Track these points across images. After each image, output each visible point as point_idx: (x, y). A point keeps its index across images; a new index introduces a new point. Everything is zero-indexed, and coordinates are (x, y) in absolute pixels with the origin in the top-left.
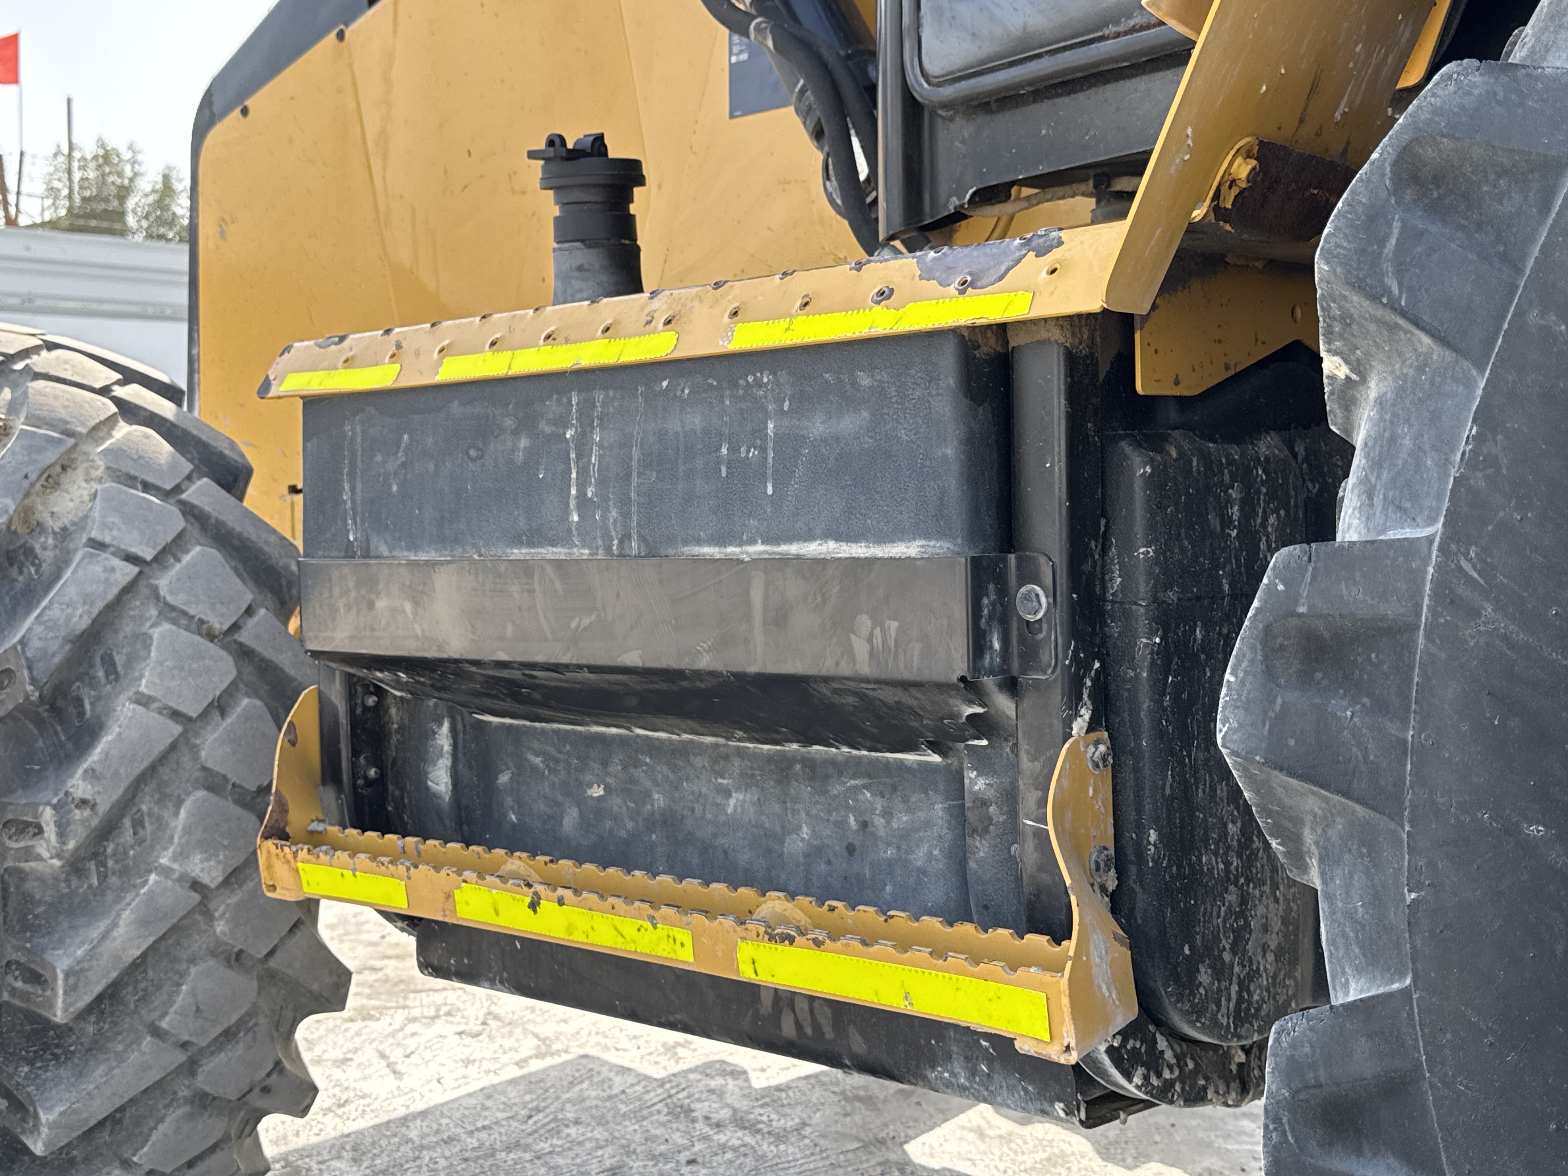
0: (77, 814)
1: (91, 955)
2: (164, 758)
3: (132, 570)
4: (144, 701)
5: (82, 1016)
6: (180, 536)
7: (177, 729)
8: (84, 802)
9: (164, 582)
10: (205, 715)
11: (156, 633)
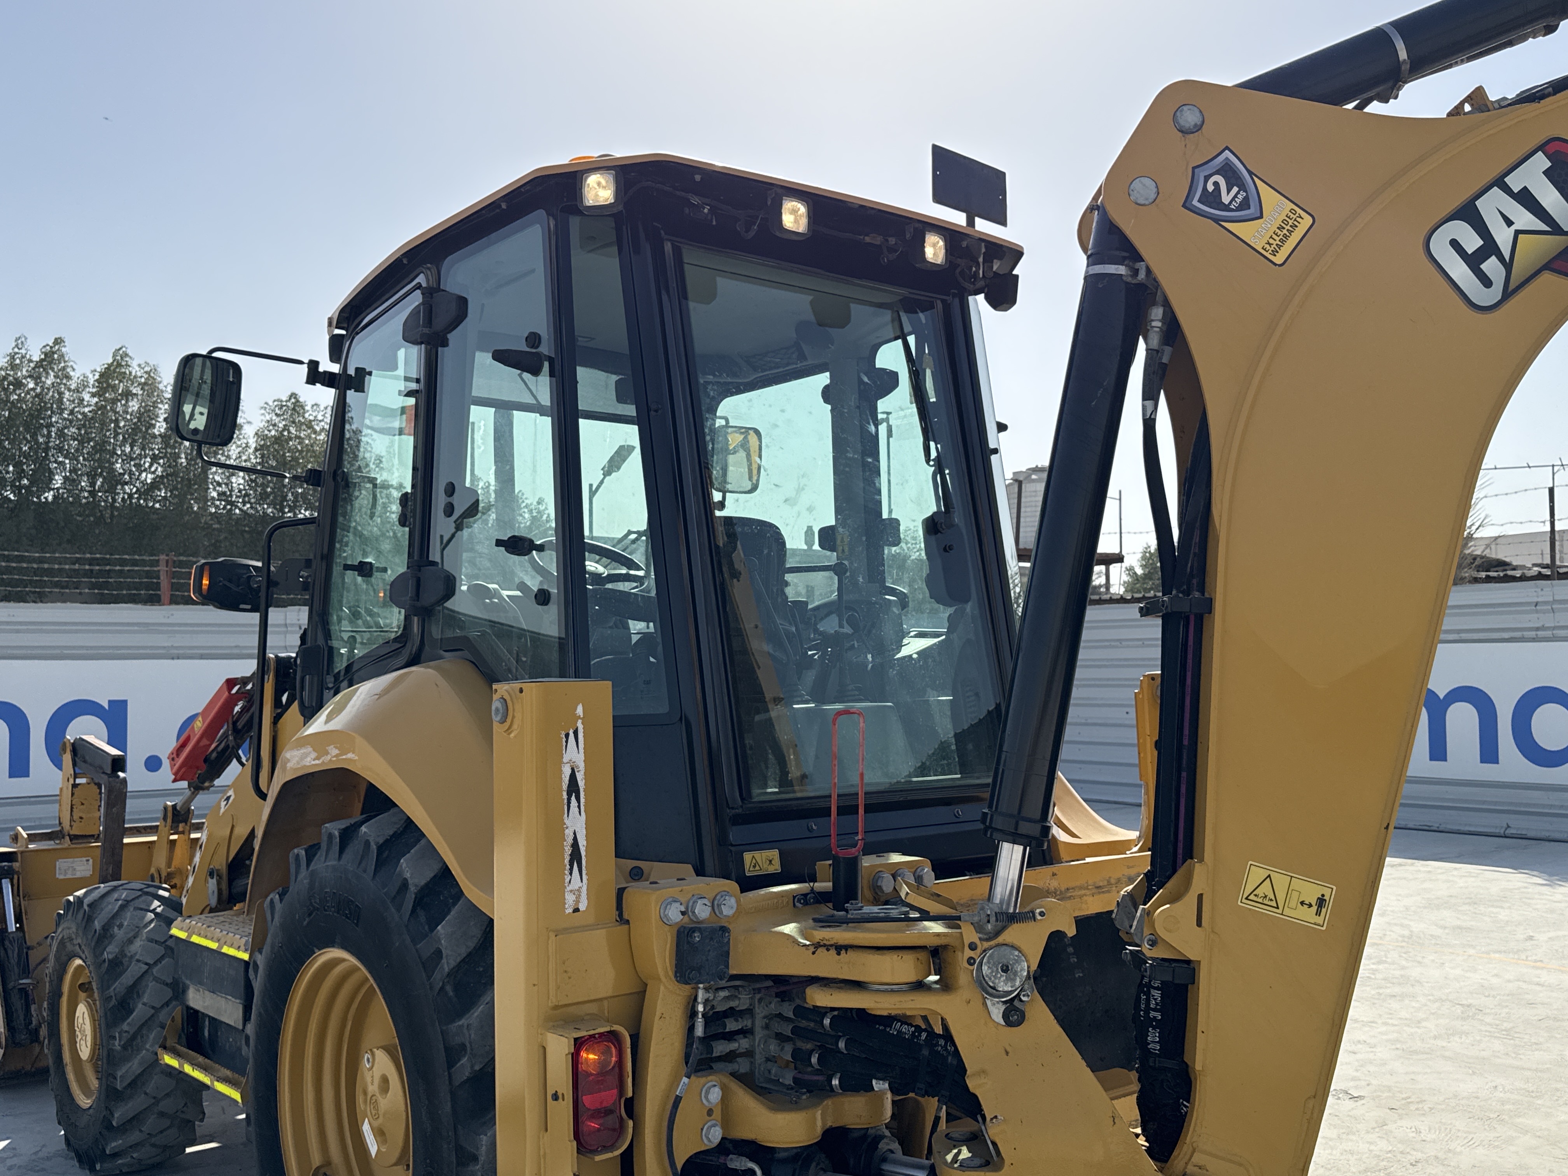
0: (124, 1035)
1: (127, 1072)
2: (149, 1019)
3: (147, 967)
4: (144, 1004)
5: (125, 1088)
6: (163, 956)
7: (153, 1011)
8: (126, 1032)
9: (155, 970)
10: (162, 1006)
11: (150, 985)
